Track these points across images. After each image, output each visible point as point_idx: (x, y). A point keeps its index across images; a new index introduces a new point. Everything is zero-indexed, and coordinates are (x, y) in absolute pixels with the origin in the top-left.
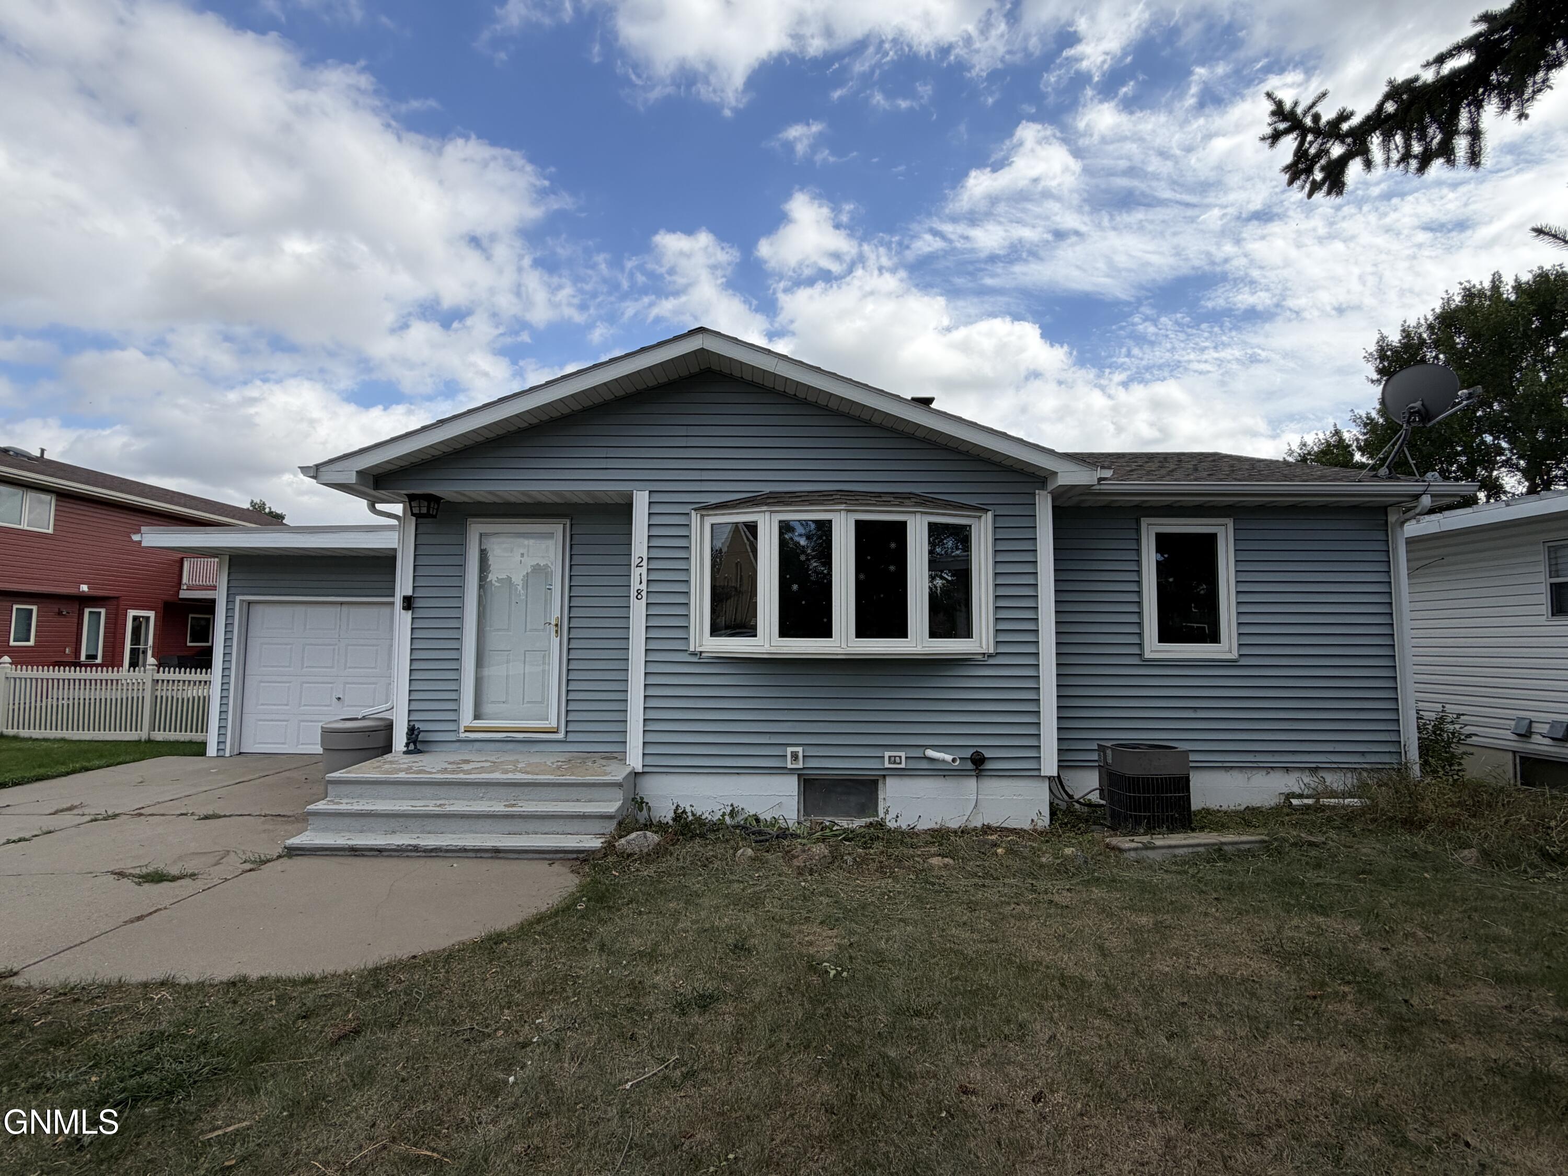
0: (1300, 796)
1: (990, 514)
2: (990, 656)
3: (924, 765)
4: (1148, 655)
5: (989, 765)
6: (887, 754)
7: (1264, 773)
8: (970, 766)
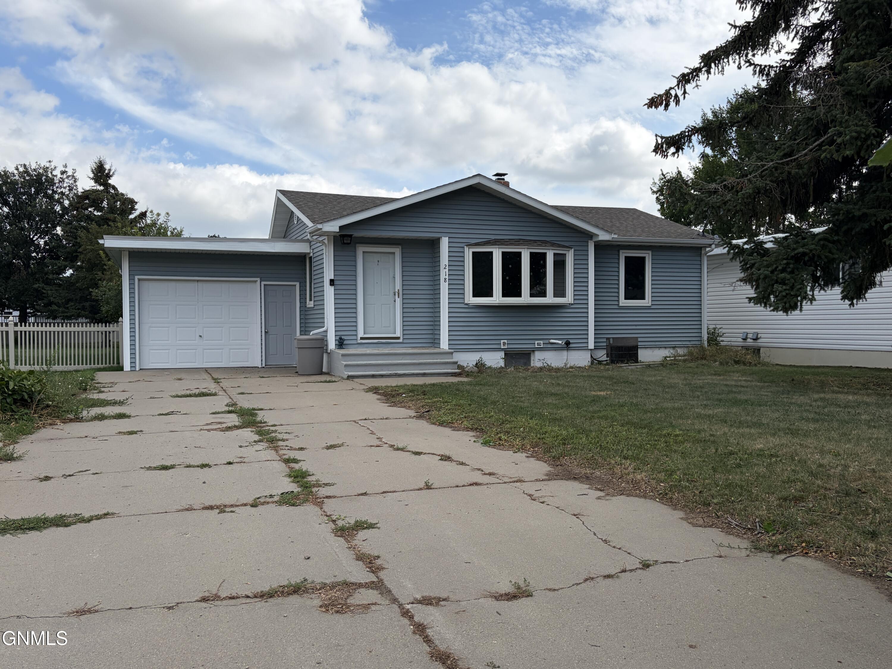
0: (670, 357)
1: (573, 249)
2: (572, 304)
3: (549, 346)
4: (621, 305)
5: (571, 346)
6: (536, 342)
7: (658, 349)
8: (566, 346)
